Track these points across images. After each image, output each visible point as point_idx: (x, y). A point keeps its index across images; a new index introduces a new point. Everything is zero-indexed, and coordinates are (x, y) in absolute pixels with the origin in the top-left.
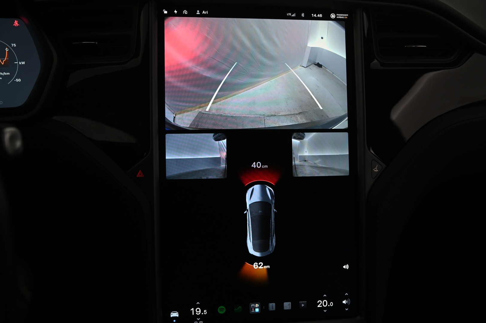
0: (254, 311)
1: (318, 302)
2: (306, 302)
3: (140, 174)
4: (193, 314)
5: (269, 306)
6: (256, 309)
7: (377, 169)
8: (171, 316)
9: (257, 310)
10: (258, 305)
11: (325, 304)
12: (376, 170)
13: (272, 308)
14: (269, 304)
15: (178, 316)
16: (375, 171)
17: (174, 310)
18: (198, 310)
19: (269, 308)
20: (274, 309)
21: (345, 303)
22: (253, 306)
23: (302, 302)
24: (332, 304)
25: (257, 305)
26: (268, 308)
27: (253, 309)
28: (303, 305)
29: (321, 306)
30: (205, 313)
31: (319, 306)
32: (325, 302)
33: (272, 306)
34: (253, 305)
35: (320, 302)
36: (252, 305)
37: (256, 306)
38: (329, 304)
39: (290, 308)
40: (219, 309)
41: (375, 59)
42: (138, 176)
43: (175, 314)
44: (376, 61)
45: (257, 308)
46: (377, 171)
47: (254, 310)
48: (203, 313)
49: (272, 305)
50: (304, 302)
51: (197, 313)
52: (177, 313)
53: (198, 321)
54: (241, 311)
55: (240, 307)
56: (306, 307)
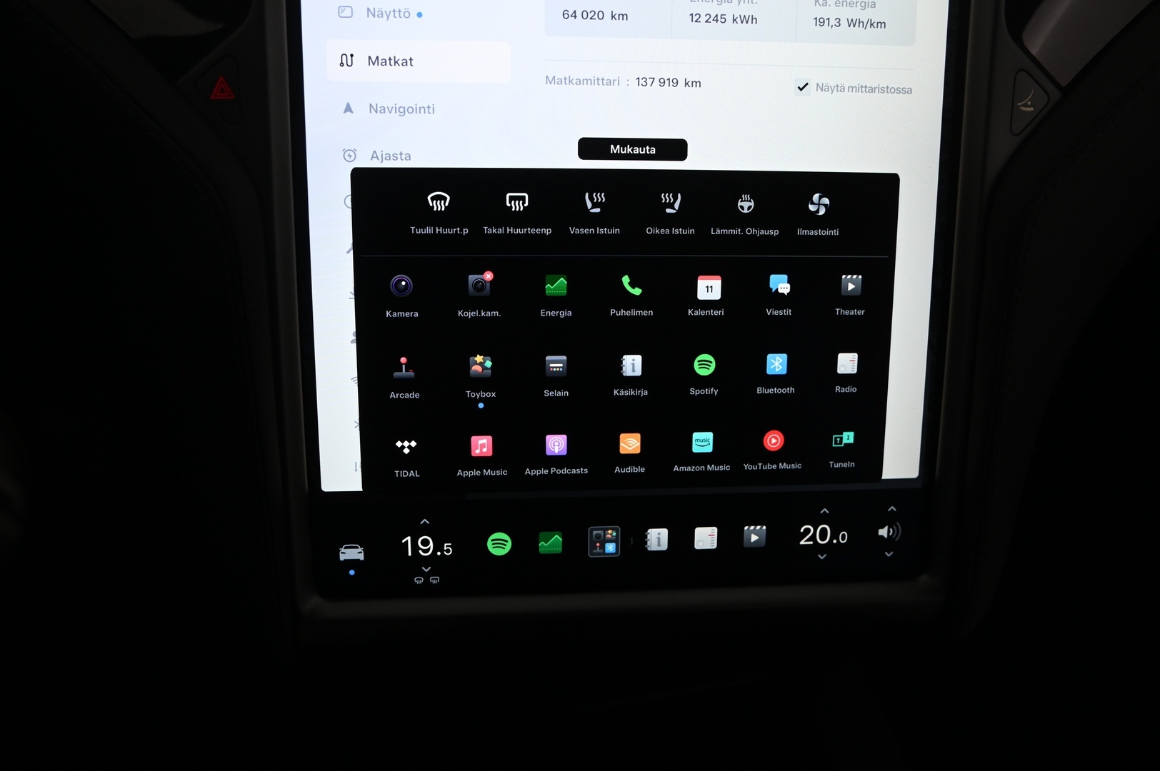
0: (601, 551)
1: (802, 530)
2: (764, 527)
3: (222, 90)
4: (410, 554)
5: (649, 537)
6: (607, 545)
7: (1029, 103)
8: (342, 558)
9: (610, 548)
10: (614, 534)
11: (823, 536)
12: (1026, 105)
13: (659, 545)
14: (649, 531)
15: (361, 557)
16: (1024, 109)
17: (351, 541)
18: (425, 543)
19: (649, 543)
20: (664, 546)
21: (886, 536)
22: (598, 537)
23: (752, 528)
24: (844, 535)
25: (611, 533)
26: (646, 543)
27: (598, 544)
28: (754, 538)
29: (811, 543)
30: (448, 551)
31: (802, 542)
32: (824, 530)
33: (659, 538)
34: (600, 532)
35: (807, 531)
36: (595, 532)
37: (609, 536)
38: (835, 535)
39: (715, 546)
40: (492, 540)
42: (215, 95)
43: (352, 553)
45: (610, 541)
46: (1032, 109)
47: (603, 547)
48: (442, 551)
49: (659, 534)
50: (758, 527)
51: (420, 552)
52: (360, 550)
53: (426, 576)
54: (559, 549)
55: (557, 538)
56: (763, 543)
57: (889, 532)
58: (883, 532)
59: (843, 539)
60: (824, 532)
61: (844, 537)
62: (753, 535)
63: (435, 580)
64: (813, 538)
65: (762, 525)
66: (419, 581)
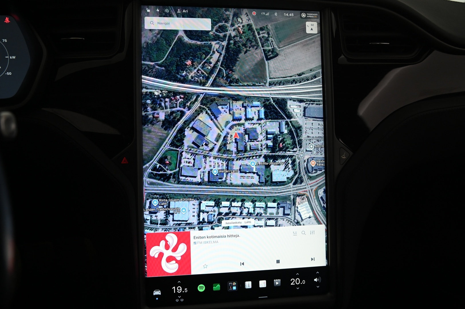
0: (232, 289)
1: (291, 280)
2: (280, 280)
3: (125, 161)
4: (175, 292)
5: (246, 284)
7: (344, 156)
8: (154, 294)
9: (234, 288)
10: (235, 284)
11: (298, 282)
12: (343, 157)
13: (249, 287)
14: (246, 282)
15: (160, 294)
16: (343, 158)
17: (157, 289)
18: (179, 288)
20: (250, 287)
21: (317, 281)
23: (276, 280)
24: (304, 281)
26: (245, 286)
27: (231, 287)
28: (277, 283)
29: (294, 284)
30: (186, 291)
31: (292, 284)
32: (298, 280)
33: (249, 284)
34: (231, 283)
35: (293, 280)
36: (230, 283)
37: (234, 284)
38: (301, 282)
39: (266, 286)
40: (199, 287)
41: (342, 55)
42: (123, 162)
43: (157, 293)
44: (343, 56)
45: (234, 286)
46: (345, 158)
47: (232, 288)
48: (184, 291)
50: (278, 280)
51: (178, 291)
52: (160, 291)
53: (180, 299)
54: (219, 289)
55: (219, 286)
56: (280, 285)
57: (317, 280)
58: (316, 280)
59: (304, 283)
60: (298, 281)
61: (304, 282)
62: (277, 282)
63: (182, 300)
64: (295, 283)
65: (279, 279)
66: (177, 301)
